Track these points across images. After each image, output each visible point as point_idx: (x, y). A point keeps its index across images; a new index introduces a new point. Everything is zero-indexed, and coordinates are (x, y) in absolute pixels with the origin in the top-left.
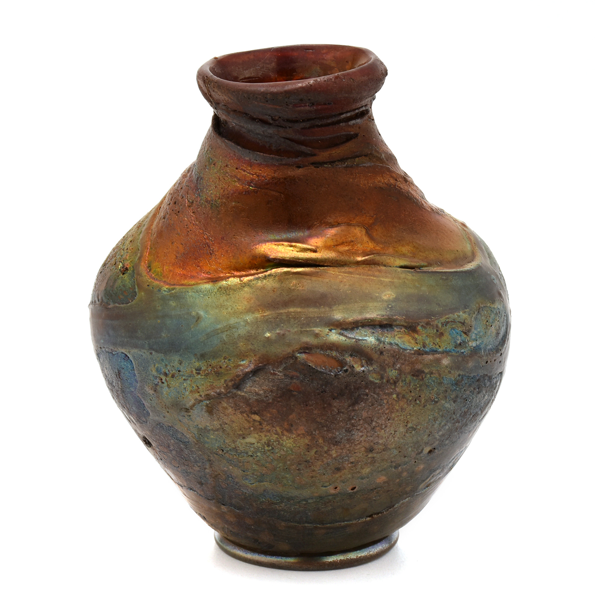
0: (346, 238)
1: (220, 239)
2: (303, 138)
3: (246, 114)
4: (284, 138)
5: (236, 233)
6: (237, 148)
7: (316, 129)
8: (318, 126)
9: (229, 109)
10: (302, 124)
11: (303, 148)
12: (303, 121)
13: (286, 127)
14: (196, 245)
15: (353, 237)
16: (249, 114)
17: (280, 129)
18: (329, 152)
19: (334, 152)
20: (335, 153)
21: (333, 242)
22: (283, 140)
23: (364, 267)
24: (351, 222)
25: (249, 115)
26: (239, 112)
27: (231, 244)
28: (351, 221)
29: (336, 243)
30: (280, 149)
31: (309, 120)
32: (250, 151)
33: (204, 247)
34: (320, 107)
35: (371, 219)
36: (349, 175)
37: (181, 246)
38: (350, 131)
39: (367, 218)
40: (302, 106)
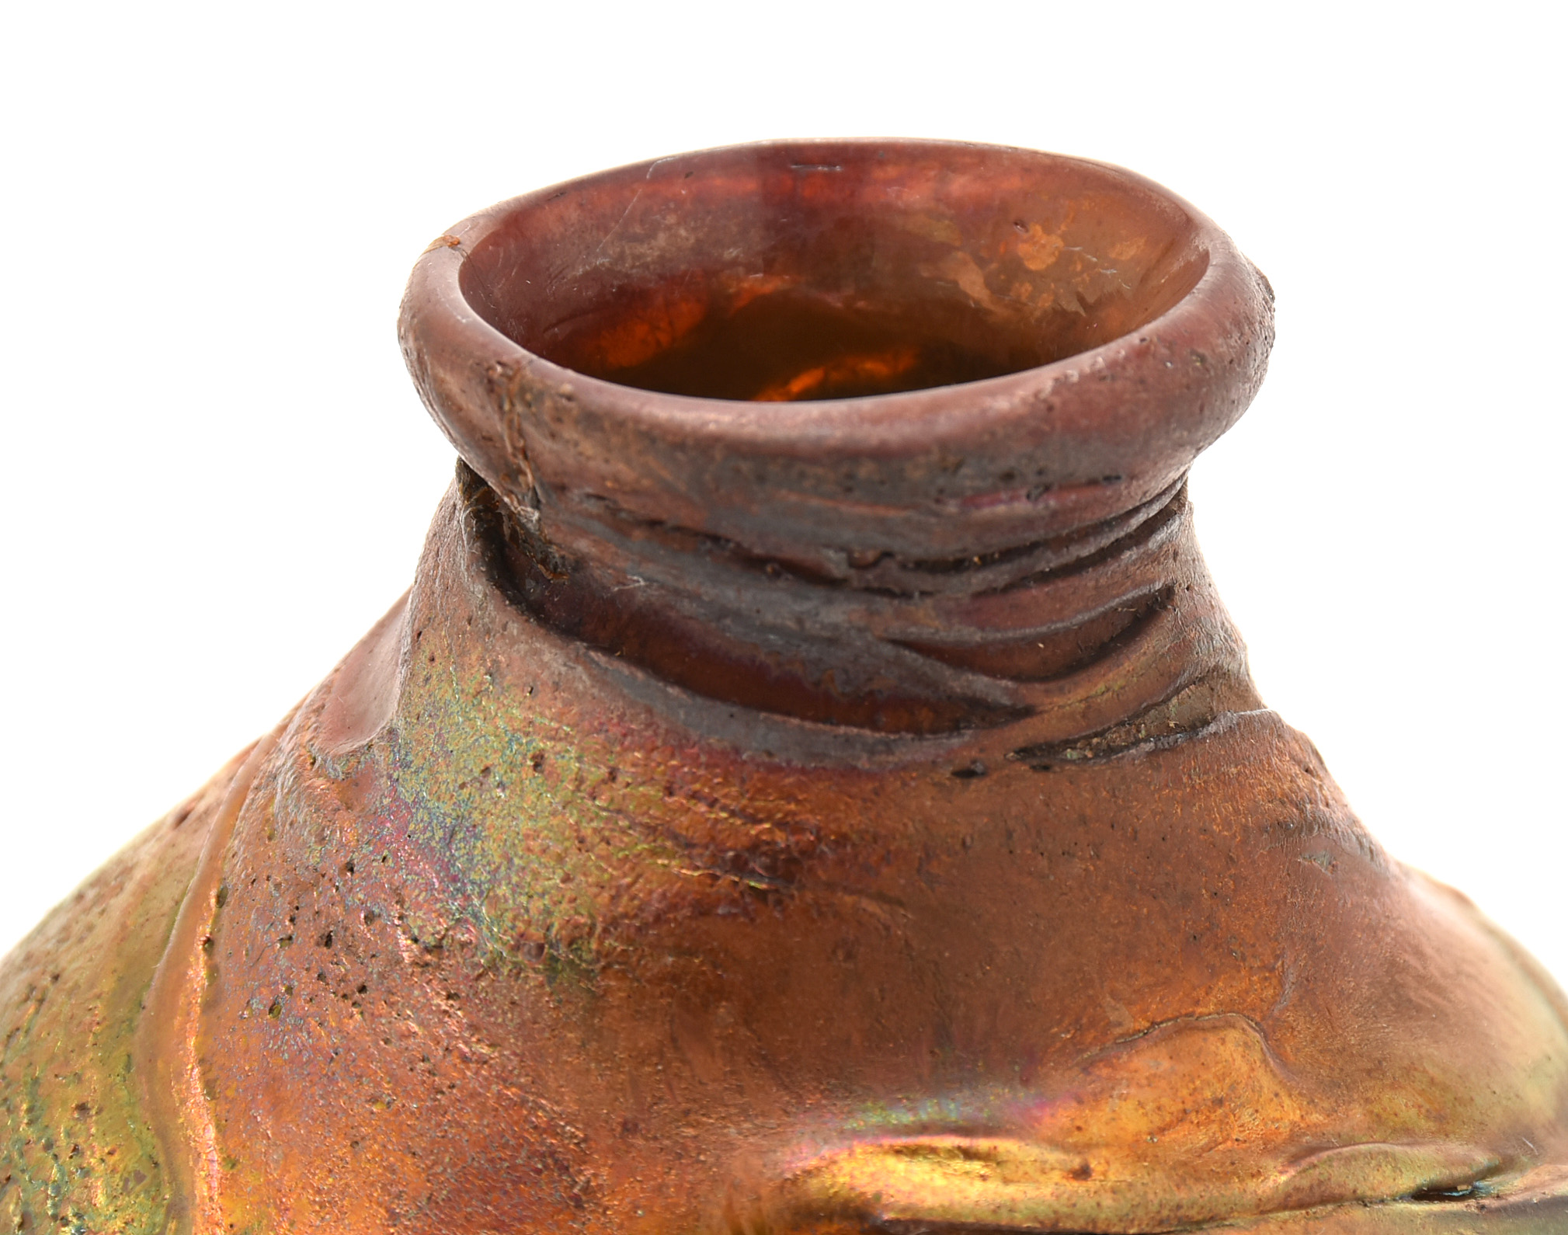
0: (1195, 1089)
1: (619, 1129)
2: (978, 637)
3: (716, 539)
4: (895, 642)
5: (695, 1101)
6: (667, 695)
7: (1034, 592)
8: (1045, 578)
9: (623, 515)
10: (980, 576)
11: (980, 684)
12: (987, 561)
13: (906, 595)
14: (491, 1161)
15: (1221, 1078)
16: (728, 541)
17: (883, 604)
18: (1081, 693)
19: (1101, 687)
20: (1108, 690)
21: (1145, 1115)
22: (888, 650)
23: (1285, 1222)
24: (1199, 1010)
25: (731, 545)
26: (678, 529)
27: (680, 1156)
28: (1197, 1003)
29: (1157, 1122)
30: (871, 693)
31: (1008, 554)
32: (734, 710)
33: (539, 1172)
34: (1073, 497)
35: (1266, 979)
36: (1167, 786)
37: (409, 1160)
38: (1153, 581)
39: (1255, 978)
40: (1001, 501)
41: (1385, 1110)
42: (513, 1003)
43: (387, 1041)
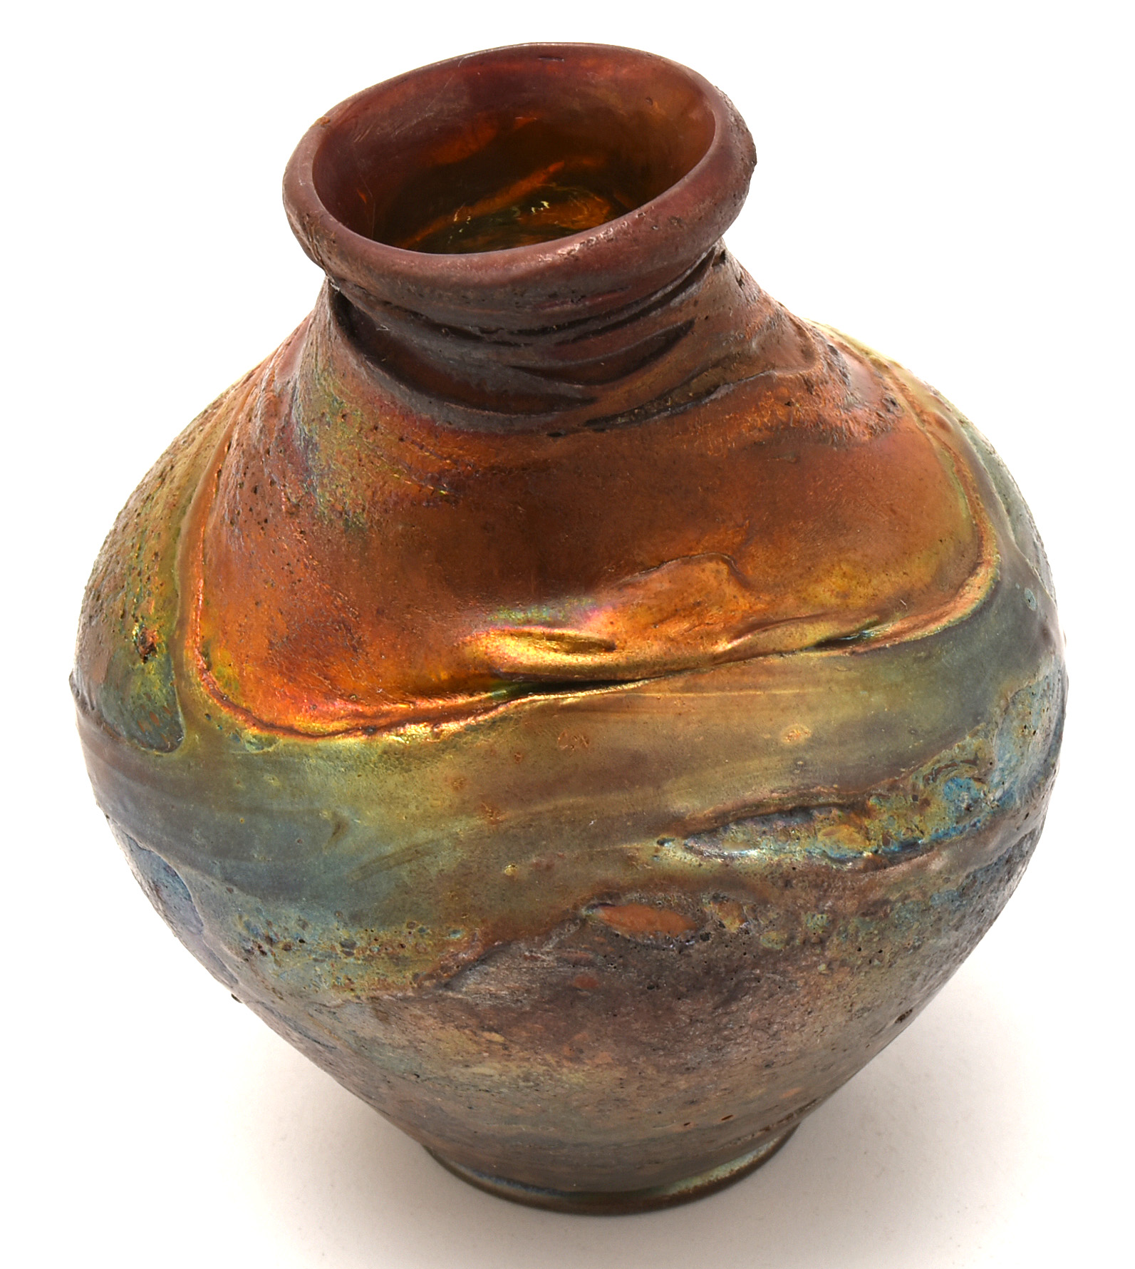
0: (683, 599)
1: (375, 612)
2: (561, 364)
3: (416, 314)
4: (514, 367)
5: (412, 600)
6: (400, 389)
7: (592, 340)
8: (597, 333)
9: (372, 298)
10: (557, 336)
11: (563, 388)
12: (560, 328)
13: (517, 345)
14: (315, 622)
15: (699, 591)
16: (422, 315)
17: (503, 349)
18: (626, 388)
19: (639, 384)
20: (643, 385)
21: (652, 614)
22: (510, 372)
23: (731, 668)
24: (692, 553)
25: (424, 318)
26: (397, 307)
27: (403, 629)
28: (691, 549)
29: (659, 617)
30: (506, 391)
31: (572, 325)
32: (432, 400)
33: (337, 630)
34: (600, 299)
35: (737, 531)
36: (678, 434)
37: (279, 616)
38: (676, 322)
39: (729, 532)
40: (557, 305)
41: (809, 595)
42: (329, 540)
43: (274, 552)
